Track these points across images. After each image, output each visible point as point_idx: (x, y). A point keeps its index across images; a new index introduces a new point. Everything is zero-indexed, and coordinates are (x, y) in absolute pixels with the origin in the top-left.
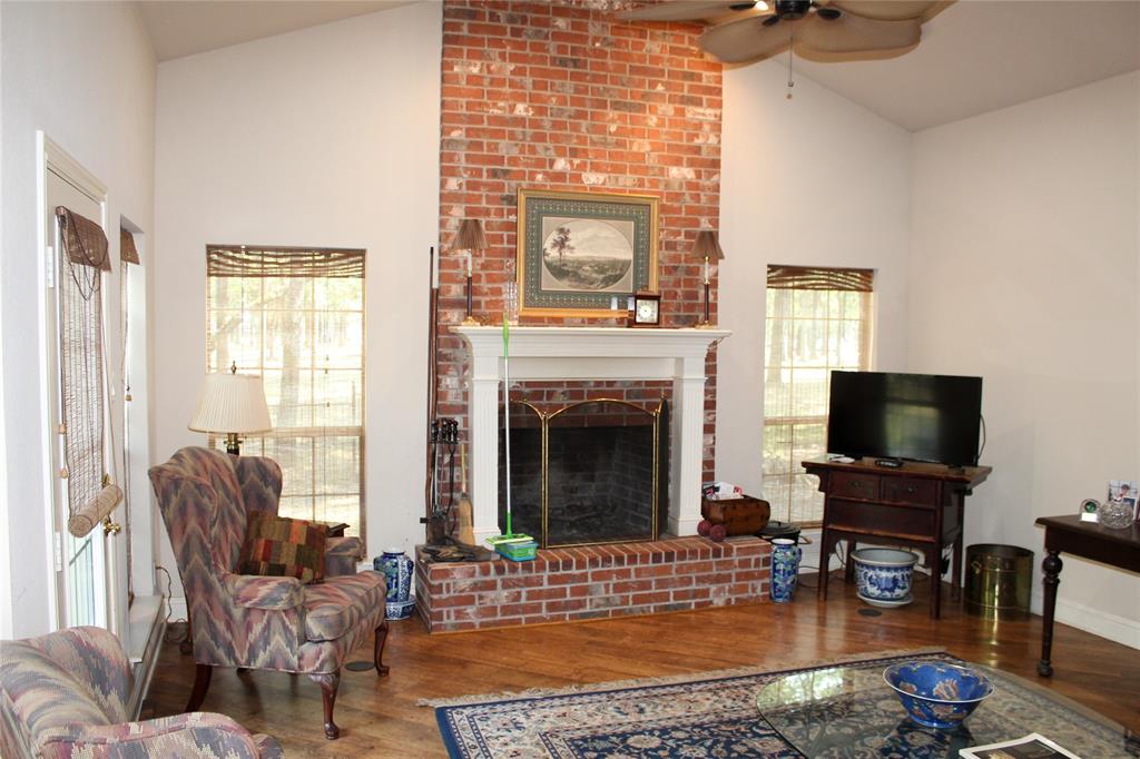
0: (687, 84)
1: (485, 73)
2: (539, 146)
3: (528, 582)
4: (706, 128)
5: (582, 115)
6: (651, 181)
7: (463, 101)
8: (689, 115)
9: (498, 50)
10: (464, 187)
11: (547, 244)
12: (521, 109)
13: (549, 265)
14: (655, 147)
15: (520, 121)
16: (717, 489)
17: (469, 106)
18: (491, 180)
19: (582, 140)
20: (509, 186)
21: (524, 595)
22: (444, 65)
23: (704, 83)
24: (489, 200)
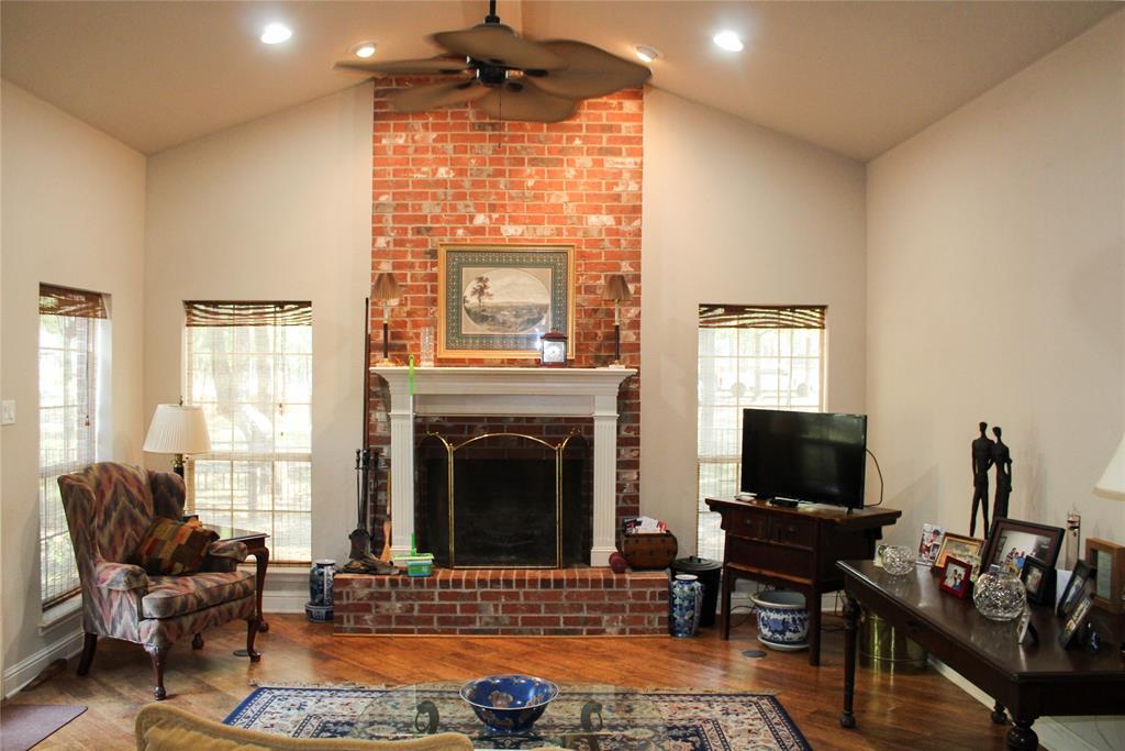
0: (605, 136)
1: (410, 144)
2: (460, 205)
3: (420, 596)
4: (626, 175)
5: (501, 173)
6: (568, 230)
7: (390, 169)
8: (607, 165)
9: (421, 122)
10: (392, 244)
11: (467, 292)
12: (442, 173)
13: (468, 311)
14: (573, 197)
15: (442, 183)
16: (639, 523)
17: (396, 173)
18: (415, 238)
19: (501, 196)
20: (433, 242)
21: (416, 608)
22: (377, 139)
23: (624, 133)
24: (414, 255)
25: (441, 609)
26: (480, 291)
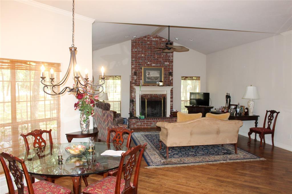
1: (138, 51)
2: (145, 60)
3: (143, 122)
4: (171, 56)
5: (152, 56)
6: (162, 65)
8: (168, 55)
9: (139, 47)
10: (135, 67)
11: (147, 75)
12: (143, 55)
13: (147, 77)
14: (163, 60)
15: (142, 57)
16: (173, 110)
17: (135, 55)
18: (138, 66)
19: (152, 59)
22: (132, 50)
24: (138, 68)
26: (149, 74)
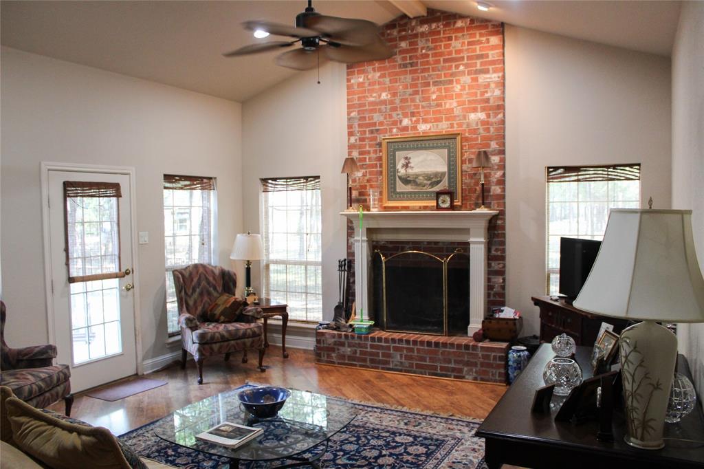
0: (478, 62)
1: (366, 81)
2: (394, 114)
4: (493, 86)
5: (416, 93)
6: (457, 124)
7: (356, 97)
8: (480, 81)
9: (371, 67)
10: (358, 141)
11: (399, 166)
12: (384, 96)
13: (400, 178)
14: (460, 104)
15: (384, 102)
16: (502, 311)
17: (359, 99)
18: (370, 136)
19: (417, 107)
20: (381, 137)
22: (349, 80)
23: (490, 58)
24: (370, 146)
25: (372, 354)
26: (406, 166)
